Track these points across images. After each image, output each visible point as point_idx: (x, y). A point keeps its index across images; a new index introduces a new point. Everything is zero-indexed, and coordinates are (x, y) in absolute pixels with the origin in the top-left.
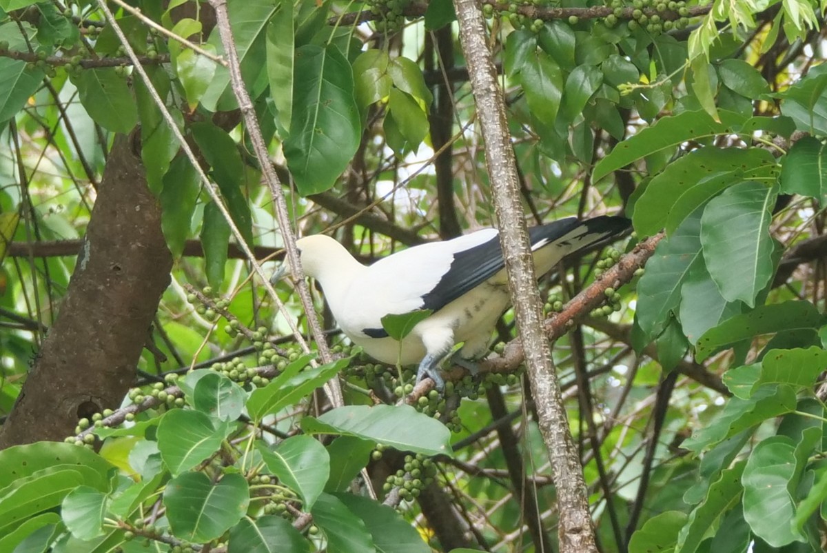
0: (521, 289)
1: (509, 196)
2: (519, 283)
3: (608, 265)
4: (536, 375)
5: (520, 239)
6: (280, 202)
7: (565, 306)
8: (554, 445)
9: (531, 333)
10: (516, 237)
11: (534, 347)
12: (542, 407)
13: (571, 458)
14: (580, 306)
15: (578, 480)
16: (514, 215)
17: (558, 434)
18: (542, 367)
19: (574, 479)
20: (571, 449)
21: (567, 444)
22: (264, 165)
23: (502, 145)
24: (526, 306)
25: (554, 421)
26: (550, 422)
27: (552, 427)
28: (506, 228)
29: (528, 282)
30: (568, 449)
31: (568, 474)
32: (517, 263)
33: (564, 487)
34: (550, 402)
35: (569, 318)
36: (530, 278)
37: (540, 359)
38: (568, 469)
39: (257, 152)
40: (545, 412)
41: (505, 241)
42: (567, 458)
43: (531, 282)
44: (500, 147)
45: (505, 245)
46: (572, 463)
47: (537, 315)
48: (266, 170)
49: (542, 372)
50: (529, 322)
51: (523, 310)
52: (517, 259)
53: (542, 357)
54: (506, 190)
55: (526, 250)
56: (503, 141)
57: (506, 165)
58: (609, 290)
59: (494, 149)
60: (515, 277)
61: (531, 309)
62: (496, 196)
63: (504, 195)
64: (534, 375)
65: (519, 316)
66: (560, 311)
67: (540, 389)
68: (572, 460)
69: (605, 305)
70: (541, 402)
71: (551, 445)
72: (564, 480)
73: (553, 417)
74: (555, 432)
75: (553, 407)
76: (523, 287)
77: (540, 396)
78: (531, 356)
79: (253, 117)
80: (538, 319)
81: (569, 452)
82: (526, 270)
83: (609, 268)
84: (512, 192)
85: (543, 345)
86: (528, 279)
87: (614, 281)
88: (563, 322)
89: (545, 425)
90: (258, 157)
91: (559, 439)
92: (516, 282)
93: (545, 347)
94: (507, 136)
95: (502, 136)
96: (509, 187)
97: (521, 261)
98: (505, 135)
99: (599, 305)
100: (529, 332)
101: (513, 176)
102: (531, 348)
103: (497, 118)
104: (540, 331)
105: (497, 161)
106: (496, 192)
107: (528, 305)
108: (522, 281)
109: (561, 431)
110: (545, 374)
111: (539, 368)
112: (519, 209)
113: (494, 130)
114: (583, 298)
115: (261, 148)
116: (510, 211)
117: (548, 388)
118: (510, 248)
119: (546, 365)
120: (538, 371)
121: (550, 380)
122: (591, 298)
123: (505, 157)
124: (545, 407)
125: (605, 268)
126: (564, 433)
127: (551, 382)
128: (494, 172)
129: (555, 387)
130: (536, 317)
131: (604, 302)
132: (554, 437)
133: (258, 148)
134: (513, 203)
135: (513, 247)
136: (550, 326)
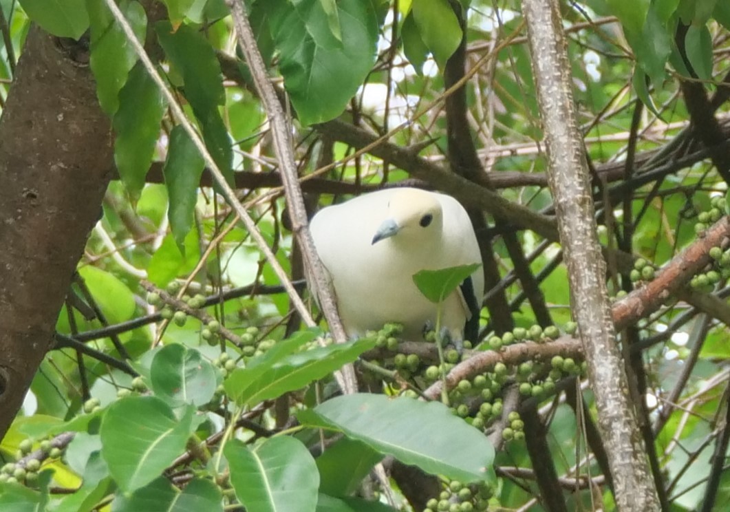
0: (576, 242)
1: (563, 119)
2: (574, 234)
3: (713, 219)
4: (594, 356)
5: (576, 176)
6: (277, 123)
7: (657, 273)
8: (616, 449)
9: (589, 300)
10: (571, 173)
11: (592, 319)
12: (601, 398)
13: (639, 466)
14: (677, 272)
15: (647, 495)
16: (569, 145)
17: (622, 434)
18: (602, 346)
19: (643, 494)
20: (639, 455)
21: (633, 447)
22: (256, 75)
23: (554, 51)
24: (582, 265)
25: (618, 418)
26: (613, 419)
27: (614, 425)
28: (558, 161)
29: (585, 234)
30: (635, 454)
31: (634, 487)
32: (572, 208)
33: (628, 505)
34: (613, 393)
35: (663, 287)
36: (588, 227)
37: (600, 335)
38: (634, 481)
39: (246, 56)
40: (605, 406)
41: (556, 179)
42: (634, 467)
43: (589, 234)
44: (551, 55)
45: (556, 184)
46: (640, 473)
47: (597, 277)
48: (258, 81)
49: (603, 352)
50: (586, 286)
51: (579, 270)
52: (572, 203)
53: (603, 332)
54: (558, 112)
55: (584, 191)
56: (556, 47)
57: (559, 79)
58: (715, 251)
59: (543, 57)
60: (569, 226)
61: (590, 268)
62: (545, 119)
63: (555, 118)
64: (591, 356)
65: (573, 278)
66: (651, 279)
67: (600, 375)
68: (641, 469)
69: (710, 270)
70: (601, 392)
71: (613, 448)
72: (628, 496)
73: (615, 412)
74: (618, 432)
75: (616, 399)
76: (579, 240)
77: (599, 384)
78: (589, 331)
79: (241, 12)
80: (598, 282)
81: (636, 458)
82: (583, 218)
83: (715, 222)
84: (566, 115)
85: (605, 317)
86: (586, 230)
87: (721, 238)
88: (655, 294)
89: (606, 422)
90: (248, 63)
91: (623, 441)
92: (570, 233)
93: (607, 319)
94: (561, 40)
95: (555, 40)
96: (563, 108)
97: (577, 206)
98: (558, 39)
99: (700, 270)
100: (585, 300)
101: (568, 94)
102: (588, 320)
103: (548, 16)
104: (600, 298)
105: (547, 72)
106: (545, 114)
107: (585, 263)
108: (578, 232)
109: (627, 430)
110: (607, 355)
111: (599, 347)
112: (576, 137)
113: (545, 32)
114: (681, 261)
115: (252, 52)
116: (564, 140)
117: (610, 374)
118: (562, 189)
119: (607, 342)
120: (597, 351)
121: (612, 362)
122: (691, 262)
123: (558, 69)
124: (605, 399)
125: (710, 221)
126: (630, 433)
127: (613, 366)
128: (544, 88)
129: (619, 372)
130: (595, 280)
131: (708, 267)
132: (617, 438)
133: (248, 54)
134: (568, 129)
135: (567, 187)
136: (639, 300)
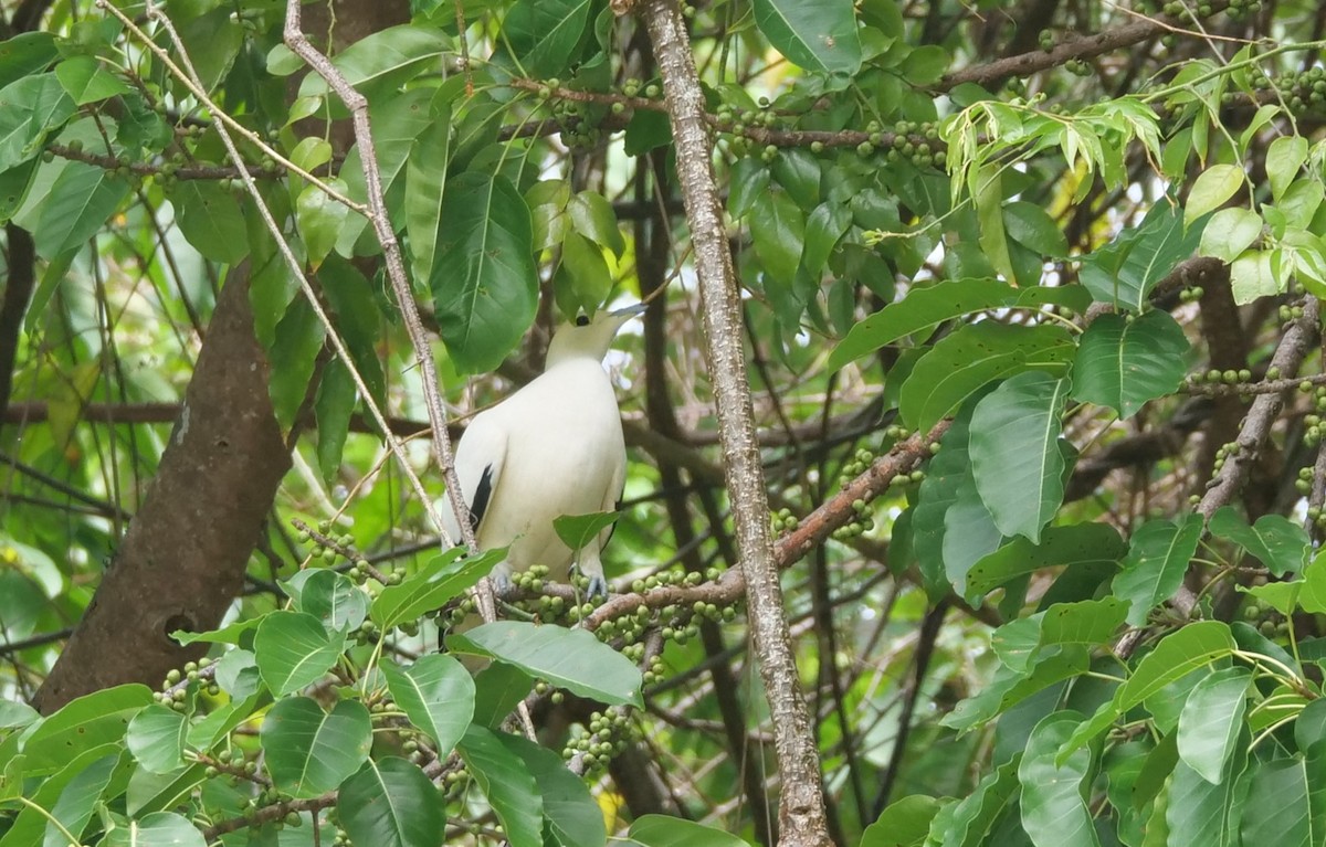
0: (743, 494)
1: (732, 373)
2: (741, 486)
3: (857, 472)
4: (759, 607)
5: (744, 429)
6: (426, 367)
7: (800, 524)
8: (778, 699)
9: (754, 551)
10: (739, 426)
11: (756, 571)
12: (764, 648)
13: (800, 717)
14: (821, 522)
15: (807, 745)
16: (739, 398)
17: (784, 684)
18: (766, 597)
19: (802, 743)
20: (800, 705)
21: (795, 697)
22: (408, 317)
23: (725, 306)
24: (749, 516)
25: (779, 668)
26: (774, 668)
27: (776, 674)
28: (727, 414)
29: (752, 486)
30: (795, 704)
31: (794, 736)
32: (740, 460)
33: (788, 754)
34: (775, 643)
35: (806, 538)
36: (756, 480)
37: (764, 585)
38: (796, 732)
39: (399, 300)
40: (768, 655)
41: (725, 431)
42: (794, 716)
43: (756, 486)
44: (723, 309)
45: (725, 437)
46: (800, 722)
47: (763, 529)
48: (410, 324)
49: (766, 603)
50: (751, 537)
51: (745, 522)
52: (739, 455)
53: (767, 583)
54: (728, 366)
55: (751, 444)
56: (728, 301)
57: (729, 333)
58: (858, 503)
59: (715, 311)
60: (736, 478)
61: (755, 520)
62: (715, 373)
63: (725, 371)
64: (755, 606)
65: (739, 529)
66: (794, 529)
67: (763, 625)
68: (801, 719)
69: (853, 522)
70: (763, 642)
71: (774, 698)
72: (788, 745)
73: (778, 662)
74: (780, 682)
75: (778, 649)
76: (746, 492)
77: (762, 634)
78: (753, 582)
79: (395, 255)
80: (763, 534)
81: (797, 708)
82: (750, 470)
83: (858, 475)
84: (736, 368)
85: (769, 568)
86: (753, 482)
87: (864, 492)
88: (798, 544)
89: (768, 672)
90: (401, 307)
91: (784, 691)
92: (737, 485)
93: (771, 571)
94: (733, 295)
95: (726, 294)
96: (733, 362)
97: (745, 459)
98: (730, 293)
99: (843, 522)
100: (750, 551)
101: (739, 348)
102: (753, 571)
103: (720, 271)
104: (765, 550)
105: (719, 327)
106: (716, 368)
107: (751, 515)
108: (745, 484)
109: (788, 680)
110: (770, 606)
111: (763, 598)
112: (745, 390)
113: (717, 287)
114: (824, 512)
115: (405, 295)
116: (733, 393)
117: (773, 624)
118: (730, 441)
119: (771, 594)
120: (761, 602)
121: (776, 613)
122: (834, 514)
123: (730, 323)
124: (768, 649)
125: (854, 474)
126: (791, 683)
127: (777, 617)
128: (714, 341)
129: (782, 623)
130: (760, 531)
131: (851, 519)
132: (778, 688)
133: (401, 296)
134: (738, 382)
135: (735, 440)
136: (781, 549)
